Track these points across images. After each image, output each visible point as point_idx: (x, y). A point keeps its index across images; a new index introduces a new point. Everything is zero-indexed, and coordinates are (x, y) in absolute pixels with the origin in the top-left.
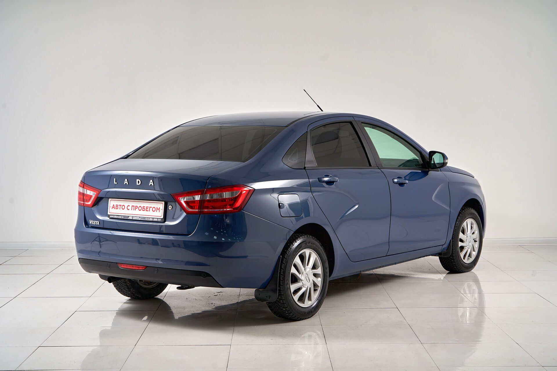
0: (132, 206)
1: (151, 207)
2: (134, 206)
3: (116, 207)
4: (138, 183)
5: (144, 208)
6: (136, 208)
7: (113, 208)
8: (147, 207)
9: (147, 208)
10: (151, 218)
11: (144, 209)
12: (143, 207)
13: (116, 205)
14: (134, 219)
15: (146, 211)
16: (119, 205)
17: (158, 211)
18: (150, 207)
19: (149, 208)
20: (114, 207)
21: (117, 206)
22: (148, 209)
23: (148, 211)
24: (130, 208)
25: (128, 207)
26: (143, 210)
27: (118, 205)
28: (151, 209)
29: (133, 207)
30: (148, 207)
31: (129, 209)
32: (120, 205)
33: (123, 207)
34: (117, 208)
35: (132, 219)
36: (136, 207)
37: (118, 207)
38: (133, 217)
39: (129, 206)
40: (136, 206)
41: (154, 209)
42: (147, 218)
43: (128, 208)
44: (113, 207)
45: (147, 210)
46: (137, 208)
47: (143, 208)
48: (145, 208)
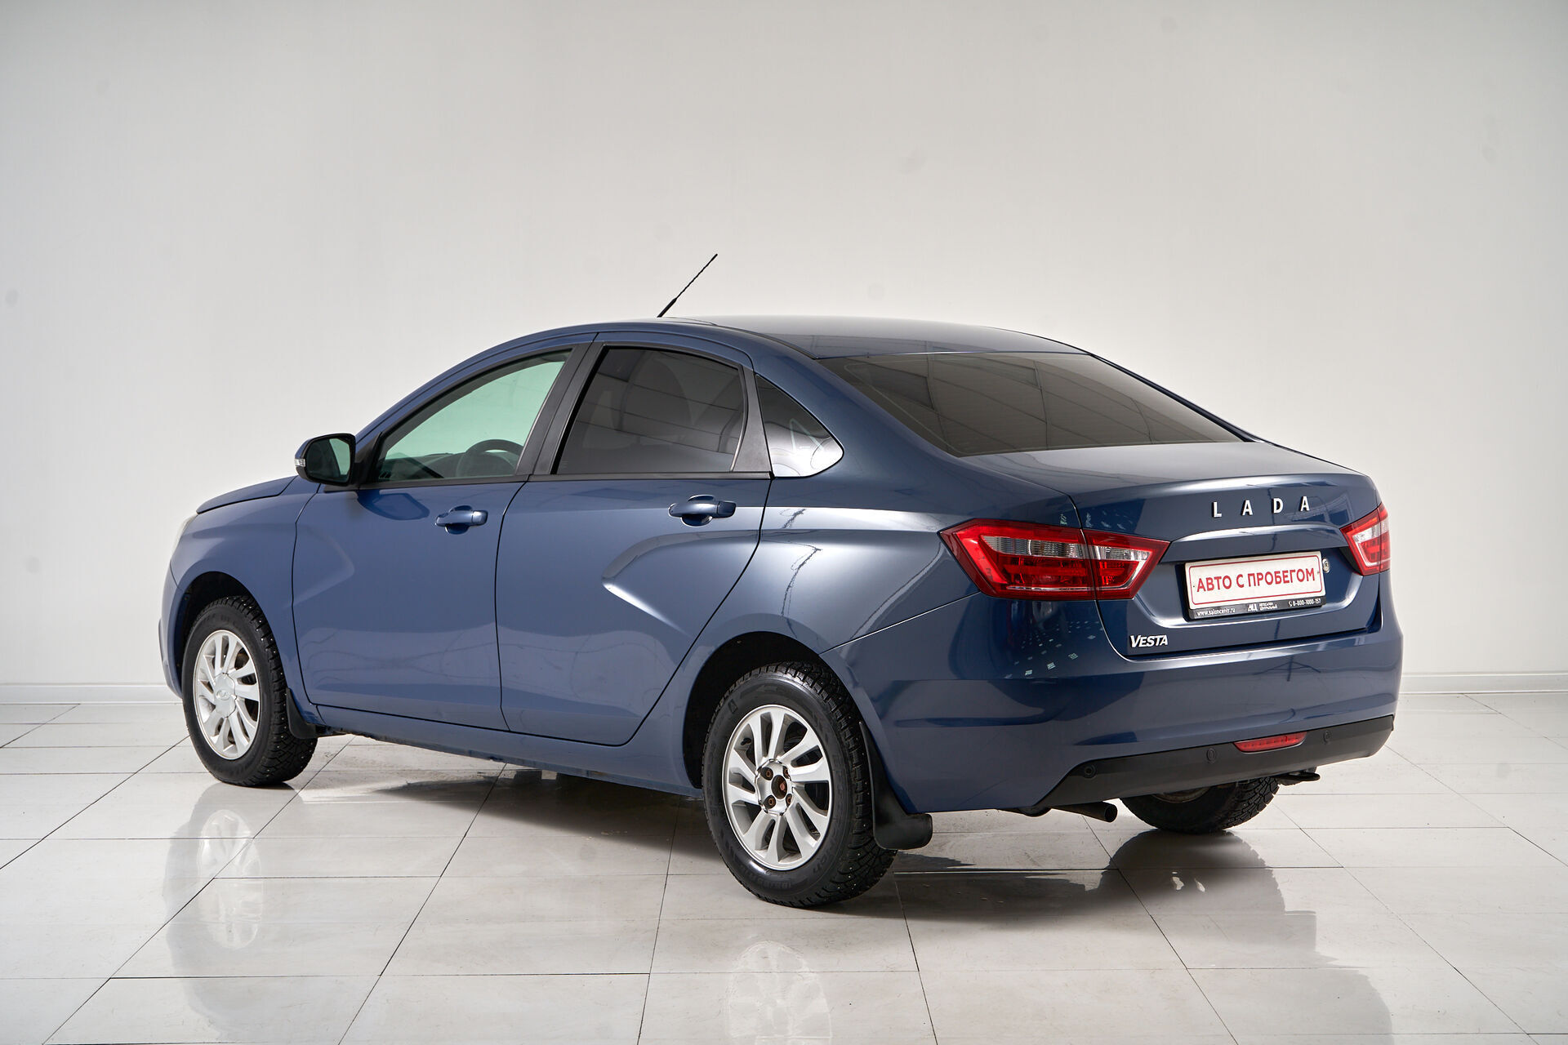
0: (1249, 575)
1: (1294, 571)
2: (1253, 575)
3: (1207, 585)
4: (1278, 508)
5: (1279, 577)
6: (1259, 580)
7: (1201, 590)
8: (1284, 572)
9: (1285, 574)
10: (1299, 599)
11: (1278, 580)
12: (1276, 573)
13: (1207, 579)
14: (1262, 609)
15: (1285, 582)
16: (1215, 578)
17: (1311, 578)
18: (1291, 571)
19: (1289, 574)
20: (1203, 587)
21: (1210, 581)
22: (1287, 576)
23: (1288, 582)
24: (1243, 581)
25: (1240, 578)
26: (1277, 583)
27: (1211, 579)
28: (1294, 574)
29: (1251, 578)
30: (1287, 572)
31: (1242, 586)
32: (1218, 578)
33: (1227, 582)
34: (1210, 586)
35: (1256, 609)
36: (1260, 577)
37: (1211, 584)
38: (1258, 604)
39: (1241, 576)
40: (1258, 574)
41: (1300, 574)
42: (1292, 600)
43: (1241, 581)
44: (1199, 587)
45: (1286, 579)
46: (1262, 579)
47: (1276, 577)
48: (1281, 575)
